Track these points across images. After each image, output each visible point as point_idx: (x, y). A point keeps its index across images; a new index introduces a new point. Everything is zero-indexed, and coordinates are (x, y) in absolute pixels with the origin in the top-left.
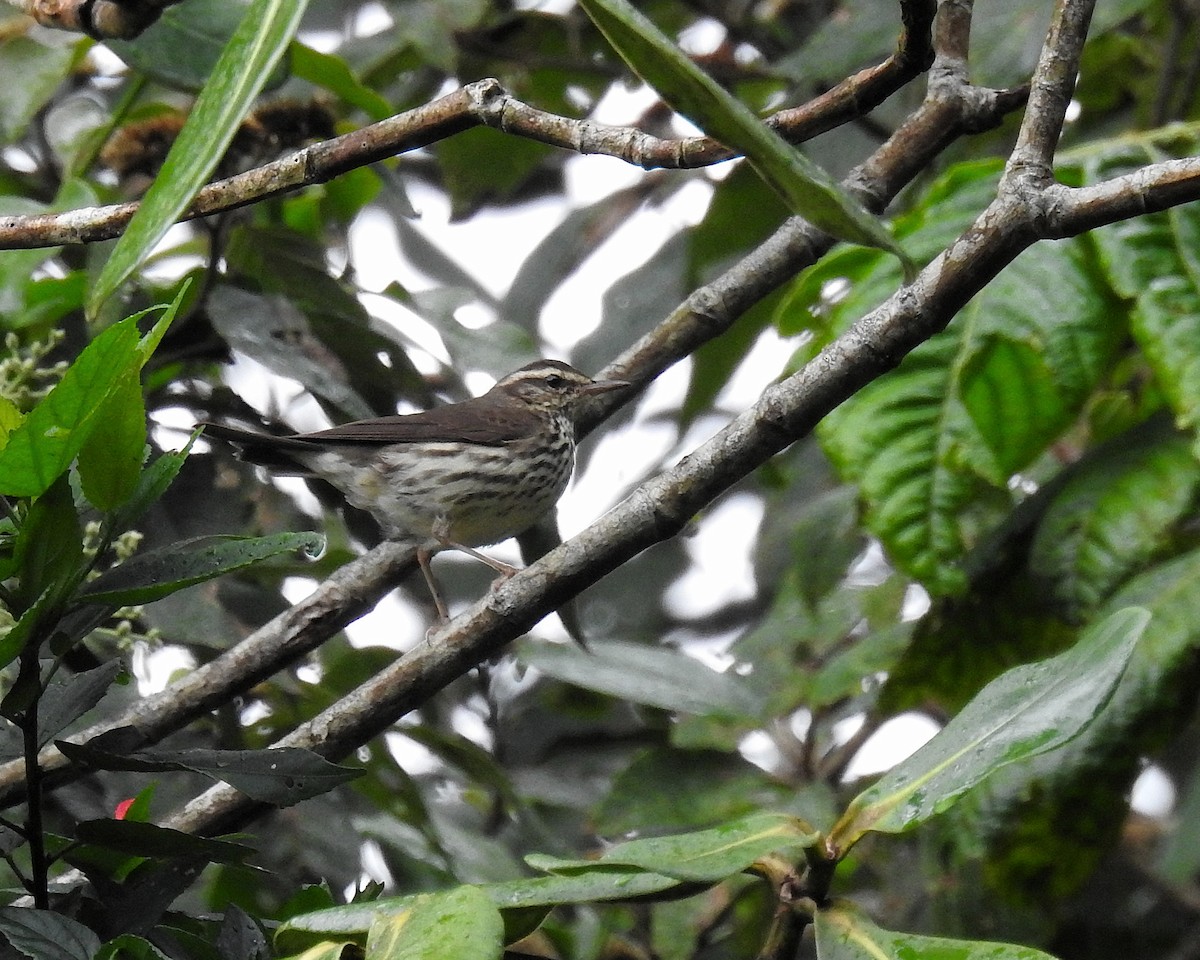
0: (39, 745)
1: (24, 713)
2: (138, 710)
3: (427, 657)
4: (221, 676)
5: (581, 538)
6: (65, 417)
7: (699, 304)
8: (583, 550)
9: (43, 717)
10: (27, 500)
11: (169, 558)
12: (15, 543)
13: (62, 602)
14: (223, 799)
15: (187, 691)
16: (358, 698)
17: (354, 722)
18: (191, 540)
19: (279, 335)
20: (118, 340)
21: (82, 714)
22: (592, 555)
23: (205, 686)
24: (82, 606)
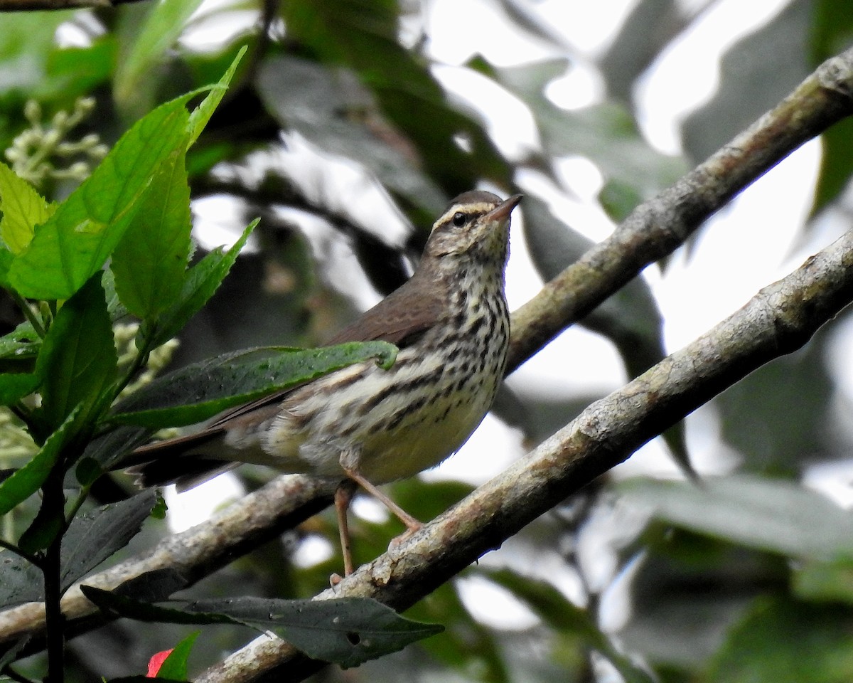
0: (62, 589)
1: (45, 551)
2: (170, 546)
3: (509, 489)
4: (268, 508)
5: (689, 351)
6: (99, 210)
7: (830, 77)
8: (691, 366)
9: (65, 556)
10: (53, 303)
11: (216, 372)
12: (37, 352)
13: (91, 422)
14: (269, 652)
15: (228, 525)
16: (427, 536)
17: (422, 564)
18: (242, 352)
19: (341, 113)
20: (165, 122)
21: (113, 553)
22: (701, 371)
23: (249, 519)
24: (114, 426)
